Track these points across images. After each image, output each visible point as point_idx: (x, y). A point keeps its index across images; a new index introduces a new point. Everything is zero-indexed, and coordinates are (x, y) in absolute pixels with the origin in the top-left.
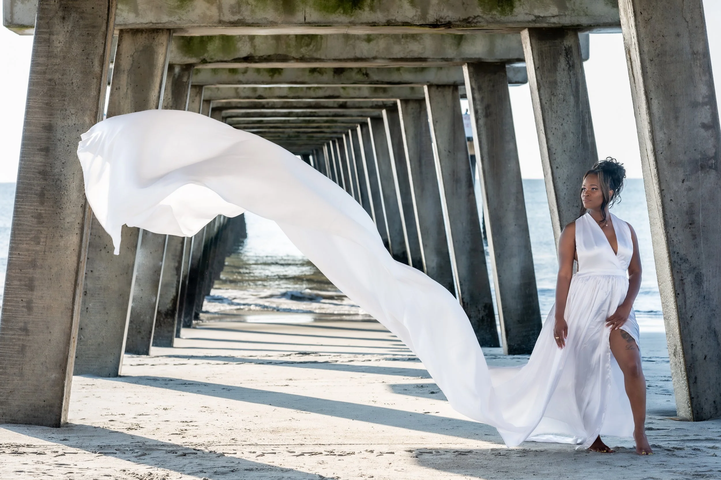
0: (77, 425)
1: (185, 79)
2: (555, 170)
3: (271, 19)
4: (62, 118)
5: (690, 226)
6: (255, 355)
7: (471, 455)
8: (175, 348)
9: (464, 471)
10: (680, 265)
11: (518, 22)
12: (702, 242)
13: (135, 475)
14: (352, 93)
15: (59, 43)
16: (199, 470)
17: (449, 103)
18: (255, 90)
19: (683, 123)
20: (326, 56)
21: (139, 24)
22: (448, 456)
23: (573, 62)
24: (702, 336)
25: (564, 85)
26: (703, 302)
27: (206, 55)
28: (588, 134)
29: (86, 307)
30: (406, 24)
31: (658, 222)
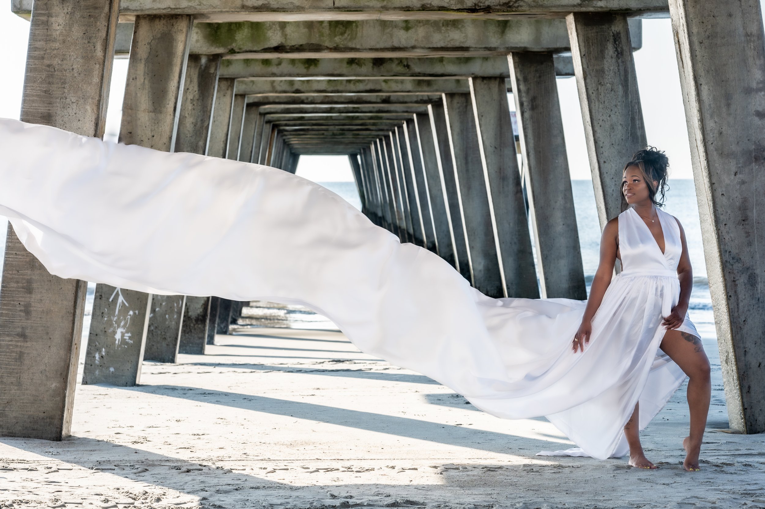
0: (79, 438)
1: (212, 71)
2: (602, 165)
3: (298, 3)
4: (62, 106)
5: (743, 222)
6: (286, 363)
7: (500, 472)
8: (206, 355)
9: (491, 489)
10: (732, 265)
11: (563, 6)
12: (756, 240)
13: (128, 494)
14: (394, 87)
15: (58, 25)
16: (201, 488)
17: (496, 96)
18: (292, 83)
19: (735, 111)
20: (362, 45)
21: (156, 9)
22: (475, 472)
23: (622, 48)
24: (756, 342)
25: (612, 74)
26: (757, 306)
27: (234, 45)
28: (637, 126)
29: (101, 312)
30: (442, 9)
31: (708, 219)
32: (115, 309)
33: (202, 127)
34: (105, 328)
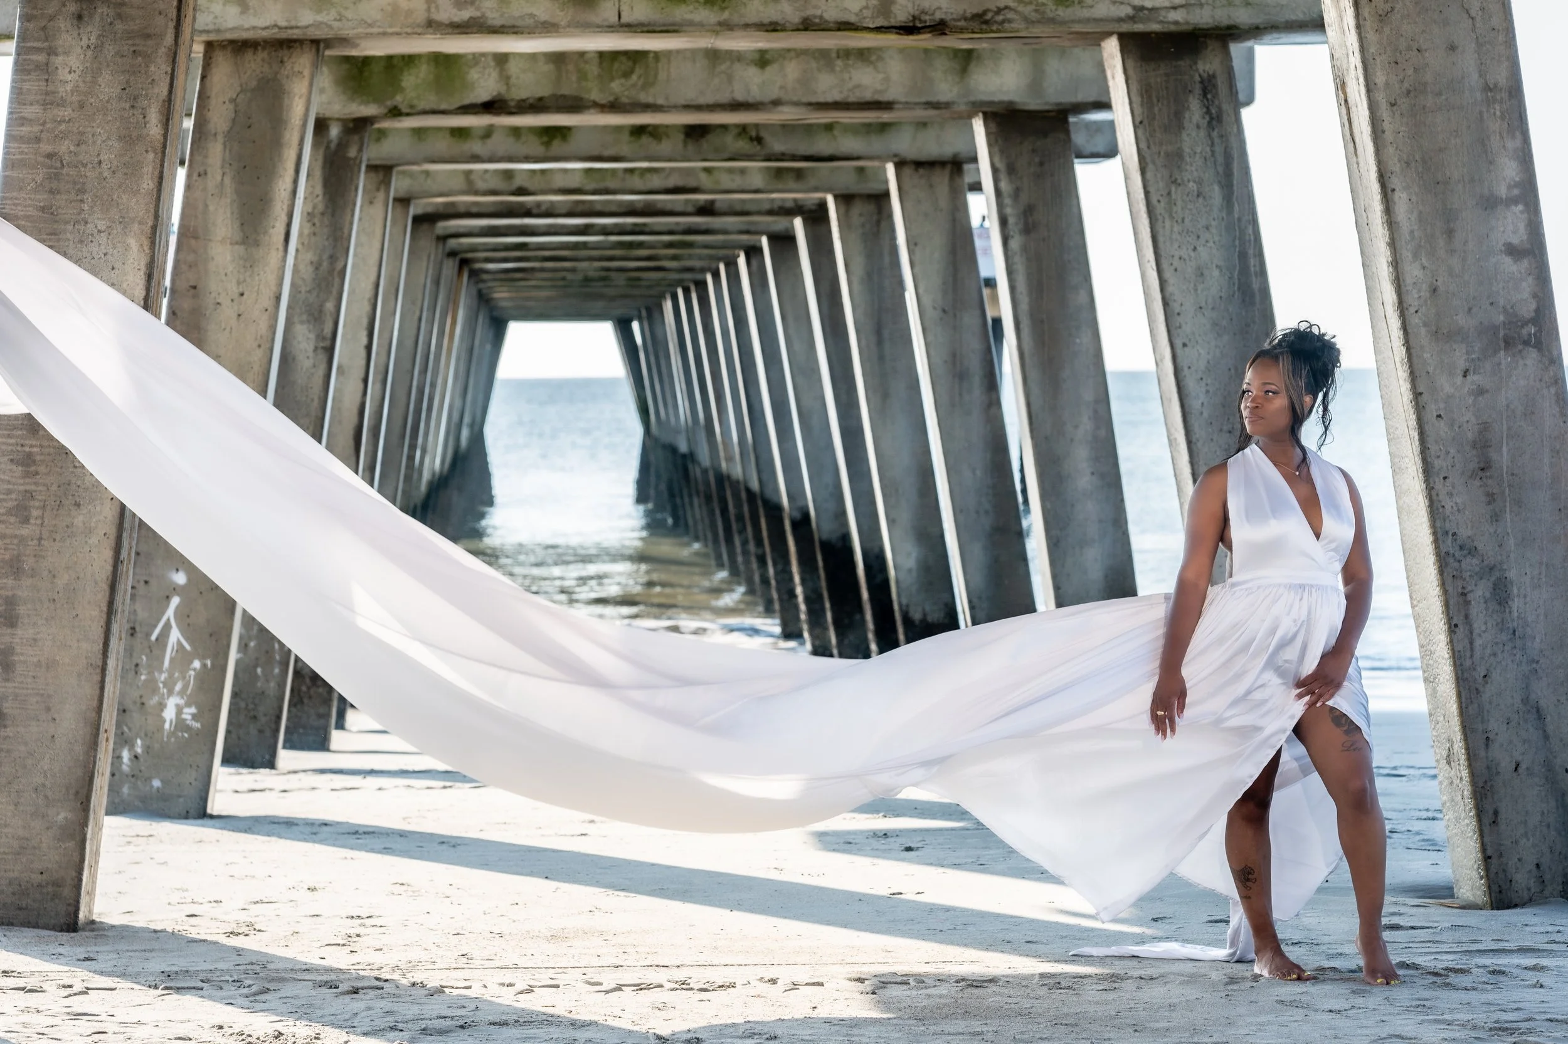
0: (113, 926)
1: (352, 152)
2: (1179, 351)
3: (543, 16)
4: (77, 240)
5: (1480, 474)
7: (994, 989)
8: (334, 752)
9: (980, 1023)
10: (1459, 561)
11: (1096, 20)
12: (1508, 510)
13: (244, 1037)
14: (726, 182)
15: (70, 72)
16: (388, 1024)
17: (944, 201)
18: (508, 175)
19: (1464, 244)
20: (667, 98)
21: (248, 29)
22: (943, 989)
23: (1219, 108)
24: (1509, 719)
25: (1198, 161)
26: (1511, 645)
27: (399, 98)
28: (1252, 269)
29: (134, 663)
30: (844, 26)
31: (1409, 466)
32: (164, 656)
33: (331, 271)
34: (141, 697)
